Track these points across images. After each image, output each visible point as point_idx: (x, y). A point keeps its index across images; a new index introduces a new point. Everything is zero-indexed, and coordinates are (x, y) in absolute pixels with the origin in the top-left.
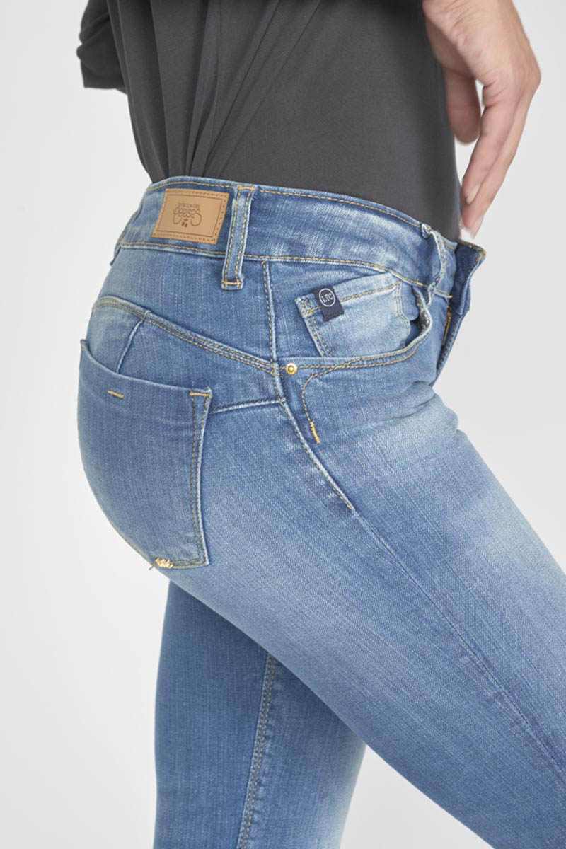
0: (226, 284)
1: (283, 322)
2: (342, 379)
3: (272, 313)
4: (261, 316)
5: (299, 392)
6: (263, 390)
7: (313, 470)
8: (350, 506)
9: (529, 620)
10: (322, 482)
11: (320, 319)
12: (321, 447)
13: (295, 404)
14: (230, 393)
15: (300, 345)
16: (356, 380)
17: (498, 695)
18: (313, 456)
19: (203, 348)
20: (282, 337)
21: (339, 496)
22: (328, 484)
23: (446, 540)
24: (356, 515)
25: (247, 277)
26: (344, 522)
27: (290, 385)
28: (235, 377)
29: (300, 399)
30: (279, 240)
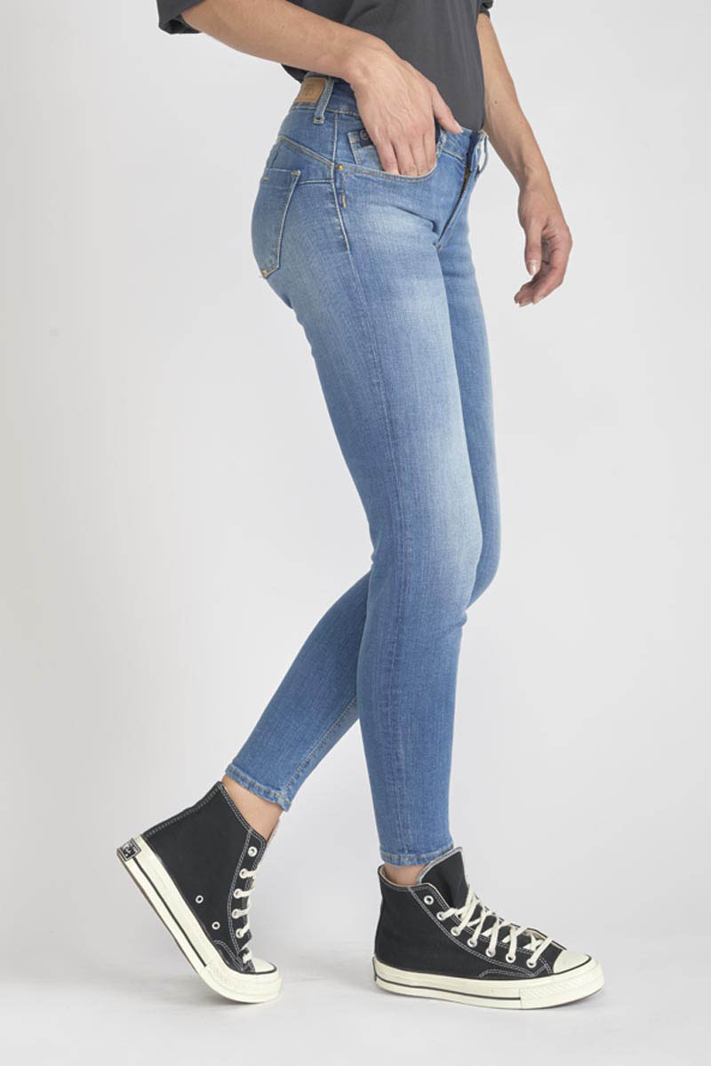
0: (315, 121)
1: (340, 143)
2: (366, 178)
3: (336, 138)
4: (330, 139)
5: (342, 179)
6: (324, 174)
7: (337, 220)
8: (348, 246)
9: (411, 353)
10: (339, 228)
11: (359, 145)
12: (345, 211)
13: (338, 184)
14: (309, 174)
15: (347, 157)
16: (373, 181)
17: (378, 383)
18: (339, 213)
19: (302, 152)
20: (339, 151)
21: (344, 239)
22: (341, 230)
23: (389, 288)
24: (349, 252)
25: (326, 119)
26: (342, 253)
27: (338, 175)
28: (313, 167)
29: (341, 183)
30: (344, 103)
